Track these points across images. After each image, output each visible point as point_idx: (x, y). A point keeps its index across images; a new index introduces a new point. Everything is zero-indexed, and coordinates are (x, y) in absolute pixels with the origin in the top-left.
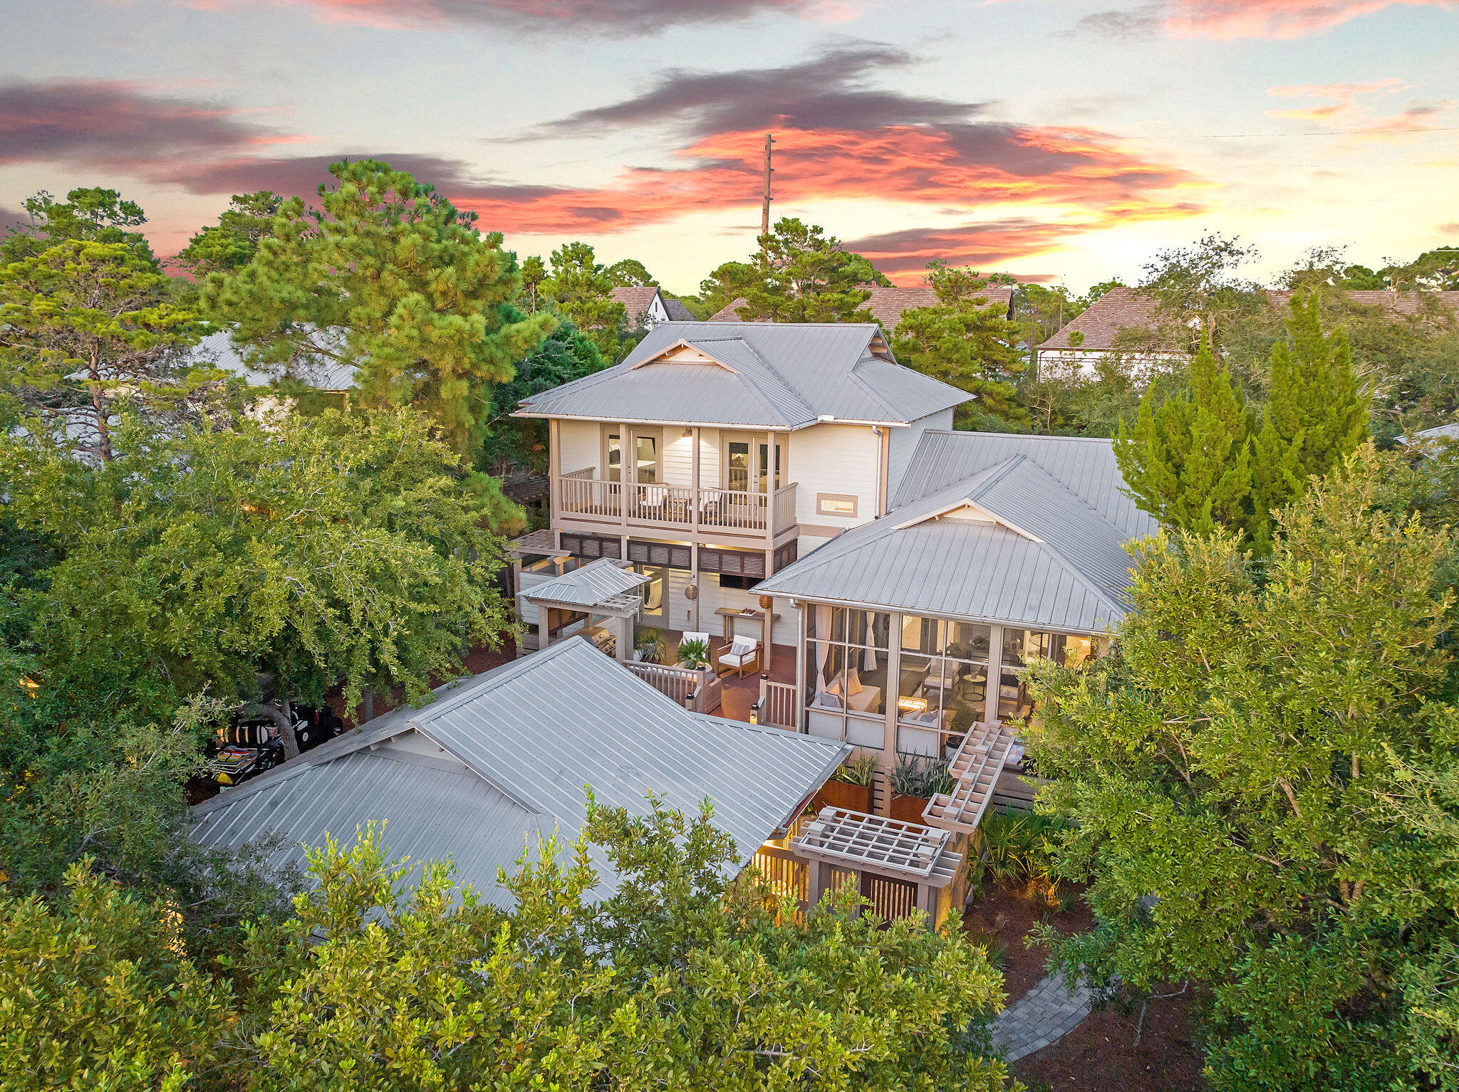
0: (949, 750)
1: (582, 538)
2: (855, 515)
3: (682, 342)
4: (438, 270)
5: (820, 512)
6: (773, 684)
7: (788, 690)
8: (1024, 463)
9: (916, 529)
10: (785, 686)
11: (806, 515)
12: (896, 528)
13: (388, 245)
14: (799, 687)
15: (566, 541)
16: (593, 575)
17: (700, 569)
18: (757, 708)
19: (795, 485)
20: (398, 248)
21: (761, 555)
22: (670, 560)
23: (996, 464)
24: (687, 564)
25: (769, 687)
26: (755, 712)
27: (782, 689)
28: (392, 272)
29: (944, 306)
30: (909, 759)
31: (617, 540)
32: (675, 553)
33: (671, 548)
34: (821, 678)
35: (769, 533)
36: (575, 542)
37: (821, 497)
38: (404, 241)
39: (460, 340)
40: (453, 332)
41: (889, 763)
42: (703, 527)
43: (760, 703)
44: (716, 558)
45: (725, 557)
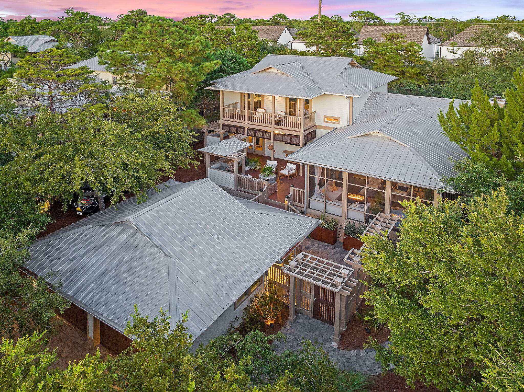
0: (370, 220)
1: (230, 126)
2: (339, 123)
3: (271, 66)
4: (178, 49)
5: (325, 121)
6: (296, 189)
7: (302, 192)
8: (413, 107)
9: (357, 138)
10: (301, 190)
11: (319, 121)
12: (348, 137)
13: (160, 42)
14: (306, 190)
15: (224, 127)
16: (229, 144)
17: (274, 140)
18: (288, 198)
19: (315, 112)
20: (163, 43)
21: (299, 137)
22: (263, 136)
23: (401, 107)
24: (269, 138)
25: (294, 190)
26: (287, 199)
27: (299, 191)
28: (160, 51)
29: (389, 43)
30: (352, 222)
31: (243, 128)
32: (265, 134)
33: (263, 132)
34: (317, 186)
35: (302, 129)
36: (228, 128)
37: (325, 117)
38: (166, 41)
39: (182, 72)
40: (179, 69)
41: (343, 222)
42: (276, 126)
43: (289, 196)
44: (281, 137)
45: (284, 137)
